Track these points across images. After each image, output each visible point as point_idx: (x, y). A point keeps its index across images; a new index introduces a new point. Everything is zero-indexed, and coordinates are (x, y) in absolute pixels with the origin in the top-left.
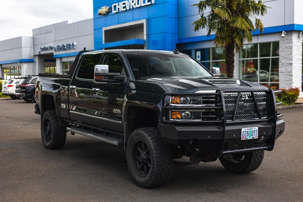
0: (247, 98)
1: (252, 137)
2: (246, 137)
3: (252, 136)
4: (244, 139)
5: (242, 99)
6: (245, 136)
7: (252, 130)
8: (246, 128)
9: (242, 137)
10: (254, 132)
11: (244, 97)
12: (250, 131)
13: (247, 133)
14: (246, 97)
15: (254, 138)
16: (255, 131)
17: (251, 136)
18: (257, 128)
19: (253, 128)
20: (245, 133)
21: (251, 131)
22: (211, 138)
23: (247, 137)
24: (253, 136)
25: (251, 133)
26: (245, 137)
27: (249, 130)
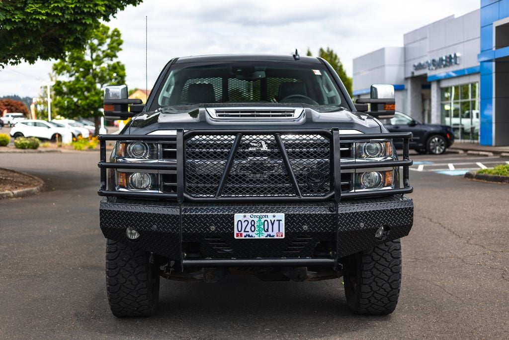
0: (265, 148)
1: (266, 234)
2: (247, 233)
3: (268, 233)
4: (243, 238)
5: (250, 149)
6: (245, 231)
7: (266, 219)
8: (248, 215)
9: (236, 232)
10: (273, 224)
11: (254, 146)
12: (260, 220)
13: (250, 225)
14: (261, 146)
15: (273, 236)
16: (276, 224)
17: (263, 232)
18: (281, 216)
19: (270, 215)
20: (244, 224)
21: (263, 220)
22: (158, 228)
23: (250, 233)
24: (270, 232)
25: (262, 226)
26: (244, 234)
27: (256, 220)
